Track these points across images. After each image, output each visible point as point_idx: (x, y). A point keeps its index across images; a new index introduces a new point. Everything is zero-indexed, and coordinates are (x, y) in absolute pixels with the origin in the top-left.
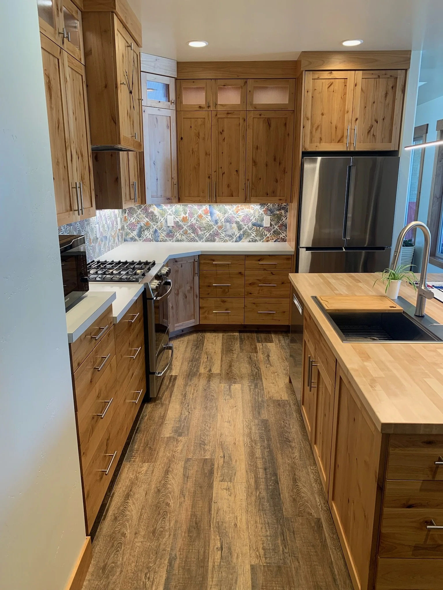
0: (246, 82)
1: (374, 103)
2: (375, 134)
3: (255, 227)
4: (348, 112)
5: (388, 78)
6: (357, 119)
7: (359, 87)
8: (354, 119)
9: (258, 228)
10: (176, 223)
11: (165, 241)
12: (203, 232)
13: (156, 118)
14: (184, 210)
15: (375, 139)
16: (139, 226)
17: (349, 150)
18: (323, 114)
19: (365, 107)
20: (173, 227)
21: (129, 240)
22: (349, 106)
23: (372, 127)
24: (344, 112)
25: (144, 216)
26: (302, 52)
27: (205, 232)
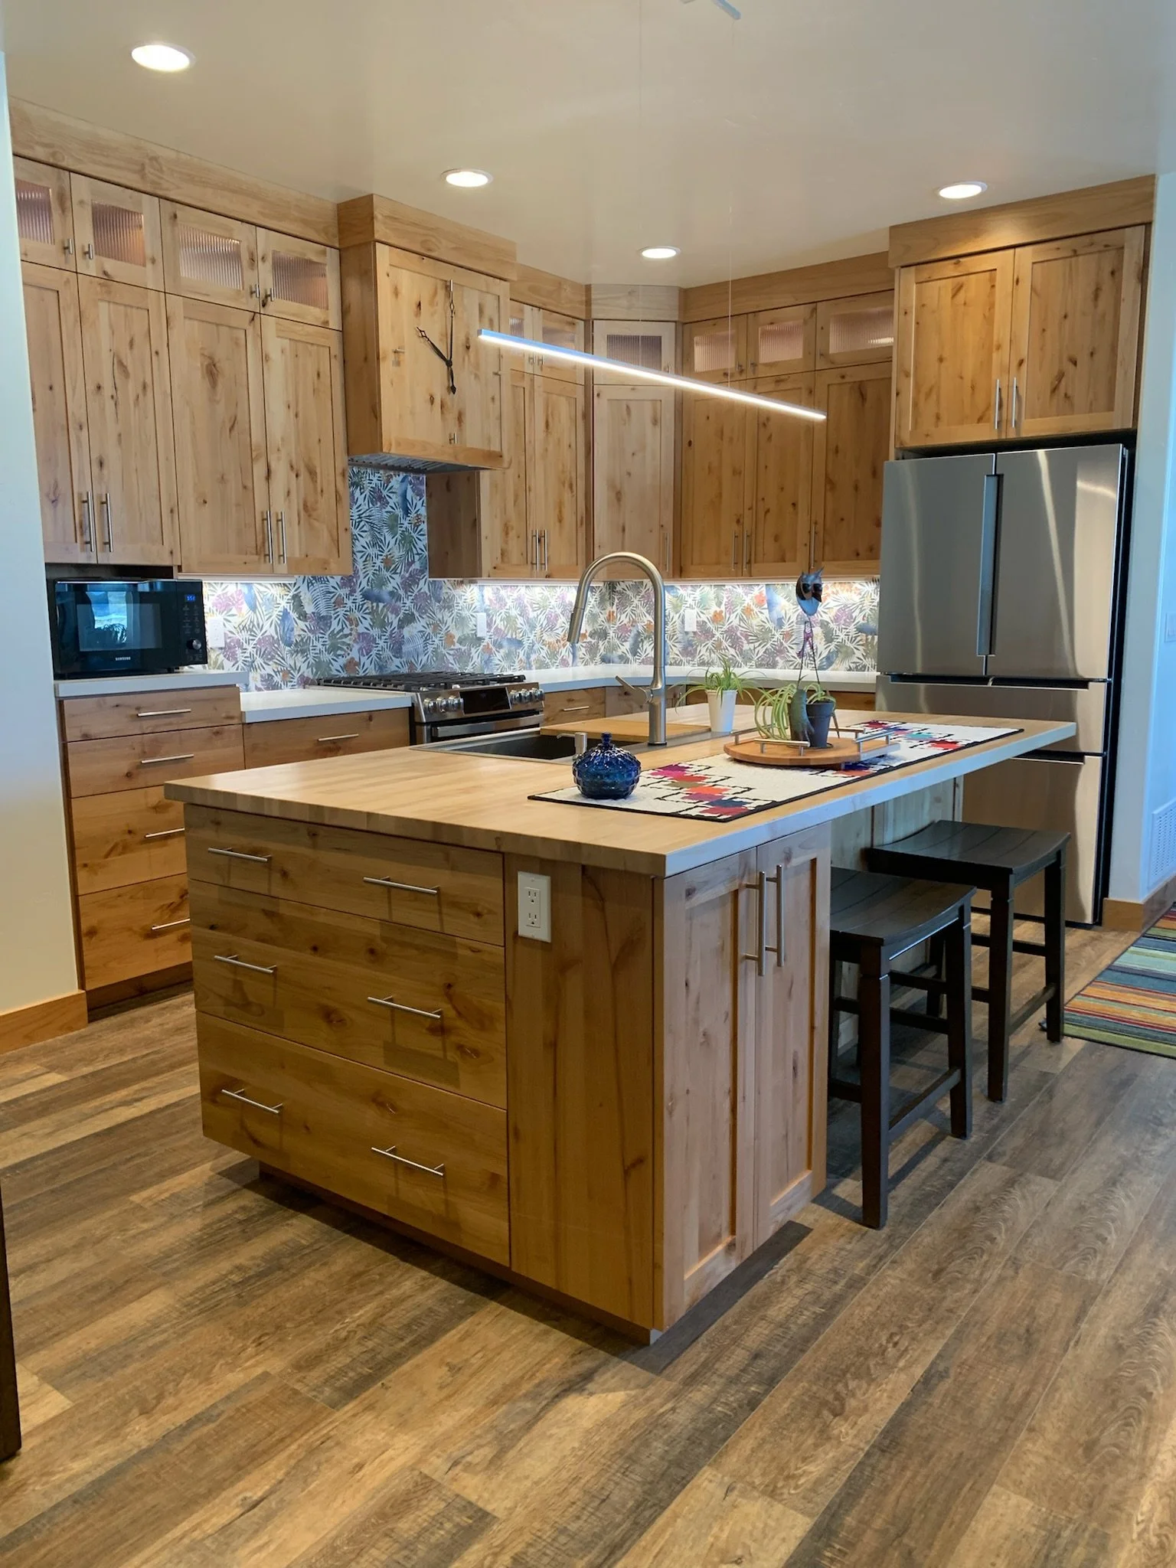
0: (815, 309)
1: (1065, 317)
2: (1069, 393)
3: (863, 636)
4: (999, 347)
5: (1100, 252)
6: (1021, 362)
7: (1025, 286)
8: (1015, 364)
9: (870, 637)
10: (702, 625)
11: (678, 665)
12: (751, 646)
13: (628, 407)
14: (717, 597)
15: (1072, 405)
16: (634, 632)
17: (1003, 437)
18: (941, 360)
19: (1044, 330)
20: (695, 633)
21: (617, 659)
22: (1001, 332)
23: (1061, 376)
24: (989, 347)
25: (644, 611)
26: (892, 228)
27: (757, 644)
